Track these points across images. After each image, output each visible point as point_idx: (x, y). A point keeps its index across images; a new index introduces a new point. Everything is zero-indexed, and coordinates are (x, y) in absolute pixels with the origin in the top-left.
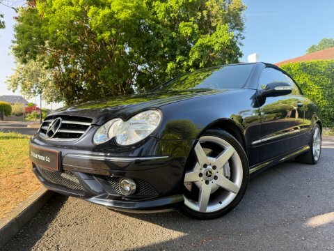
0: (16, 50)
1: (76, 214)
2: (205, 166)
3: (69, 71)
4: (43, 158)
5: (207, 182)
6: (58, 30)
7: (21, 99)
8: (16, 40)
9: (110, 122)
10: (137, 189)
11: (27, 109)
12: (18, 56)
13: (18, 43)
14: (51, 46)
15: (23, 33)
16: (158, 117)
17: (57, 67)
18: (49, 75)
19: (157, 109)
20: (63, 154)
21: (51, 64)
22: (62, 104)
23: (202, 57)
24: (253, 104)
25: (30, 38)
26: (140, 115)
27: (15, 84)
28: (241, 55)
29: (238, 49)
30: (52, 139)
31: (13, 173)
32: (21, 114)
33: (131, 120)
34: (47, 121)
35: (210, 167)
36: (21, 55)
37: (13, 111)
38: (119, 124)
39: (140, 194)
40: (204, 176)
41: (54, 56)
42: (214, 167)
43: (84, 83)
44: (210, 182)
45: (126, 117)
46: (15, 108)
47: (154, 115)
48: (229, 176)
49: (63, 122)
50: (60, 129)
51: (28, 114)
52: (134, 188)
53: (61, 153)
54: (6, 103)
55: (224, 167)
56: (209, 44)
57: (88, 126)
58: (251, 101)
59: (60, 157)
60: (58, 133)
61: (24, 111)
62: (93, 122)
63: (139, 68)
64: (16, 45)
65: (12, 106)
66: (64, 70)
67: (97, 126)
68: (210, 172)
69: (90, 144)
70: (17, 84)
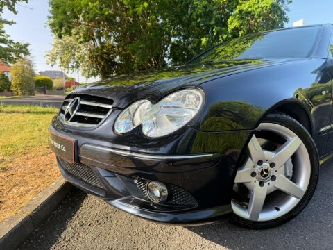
0: (52, 25)
1: (100, 208)
2: (260, 163)
3: (103, 45)
4: (59, 146)
5: (261, 184)
6: (90, 3)
7: (61, 74)
8: (52, 15)
9: (136, 105)
10: (170, 196)
11: (67, 83)
12: (55, 31)
13: (54, 18)
14: (84, 20)
15: (58, 8)
16: (198, 99)
17: (92, 42)
18: (84, 50)
19: (196, 87)
20: (79, 144)
21: (85, 38)
22: (98, 79)
23: (241, 25)
24: (319, 79)
25: (65, 13)
26: (173, 95)
27: (54, 59)
28: (287, 20)
29: (284, 13)
30: (69, 123)
31: (41, 153)
32: (62, 89)
33: (162, 103)
34: (66, 100)
35: (266, 165)
36: (57, 31)
37: (54, 85)
38: (146, 108)
39: (174, 201)
40: (258, 175)
41: (88, 30)
42: (272, 165)
43: (118, 57)
44: (266, 184)
45: (156, 98)
46: (56, 83)
47: (191, 96)
48: (291, 175)
49: (82, 103)
50: (78, 111)
51: (68, 89)
52: (166, 193)
53: (77, 142)
54: (49, 78)
55: (285, 164)
56: (250, 10)
57: (108, 109)
58: (316, 75)
59: (77, 147)
60: (75, 116)
61: (64, 85)
62: (115, 104)
63: (173, 39)
64: (52, 20)
65: (54, 81)
66: (99, 45)
67: (120, 109)
68: (267, 171)
69: (111, 134)
70: (56, 59)
